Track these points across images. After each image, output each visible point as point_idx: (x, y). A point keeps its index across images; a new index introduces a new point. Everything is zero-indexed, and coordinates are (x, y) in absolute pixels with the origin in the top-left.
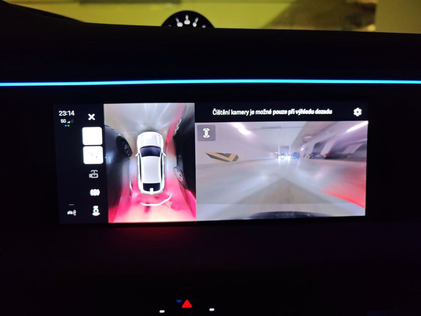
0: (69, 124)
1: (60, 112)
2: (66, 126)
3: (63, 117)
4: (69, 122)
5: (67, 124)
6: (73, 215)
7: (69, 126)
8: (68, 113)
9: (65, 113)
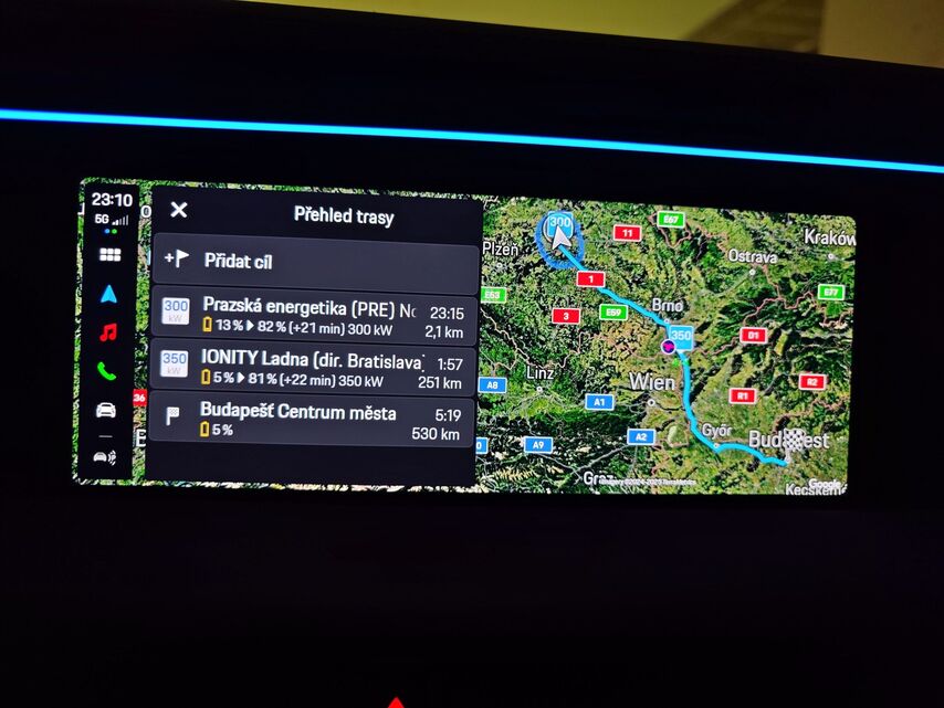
0: (115, 227)
1: (94, 195)
2: (107, 231)
3: (102, 210)
4: (117, 223)
5: (109, 226)
6: (107, 463)
7: (115, 231)
8: (115, 200)
9: (108, 199)
